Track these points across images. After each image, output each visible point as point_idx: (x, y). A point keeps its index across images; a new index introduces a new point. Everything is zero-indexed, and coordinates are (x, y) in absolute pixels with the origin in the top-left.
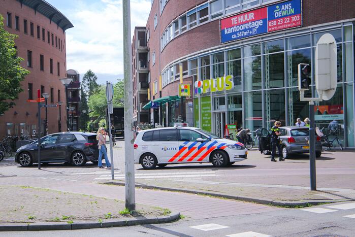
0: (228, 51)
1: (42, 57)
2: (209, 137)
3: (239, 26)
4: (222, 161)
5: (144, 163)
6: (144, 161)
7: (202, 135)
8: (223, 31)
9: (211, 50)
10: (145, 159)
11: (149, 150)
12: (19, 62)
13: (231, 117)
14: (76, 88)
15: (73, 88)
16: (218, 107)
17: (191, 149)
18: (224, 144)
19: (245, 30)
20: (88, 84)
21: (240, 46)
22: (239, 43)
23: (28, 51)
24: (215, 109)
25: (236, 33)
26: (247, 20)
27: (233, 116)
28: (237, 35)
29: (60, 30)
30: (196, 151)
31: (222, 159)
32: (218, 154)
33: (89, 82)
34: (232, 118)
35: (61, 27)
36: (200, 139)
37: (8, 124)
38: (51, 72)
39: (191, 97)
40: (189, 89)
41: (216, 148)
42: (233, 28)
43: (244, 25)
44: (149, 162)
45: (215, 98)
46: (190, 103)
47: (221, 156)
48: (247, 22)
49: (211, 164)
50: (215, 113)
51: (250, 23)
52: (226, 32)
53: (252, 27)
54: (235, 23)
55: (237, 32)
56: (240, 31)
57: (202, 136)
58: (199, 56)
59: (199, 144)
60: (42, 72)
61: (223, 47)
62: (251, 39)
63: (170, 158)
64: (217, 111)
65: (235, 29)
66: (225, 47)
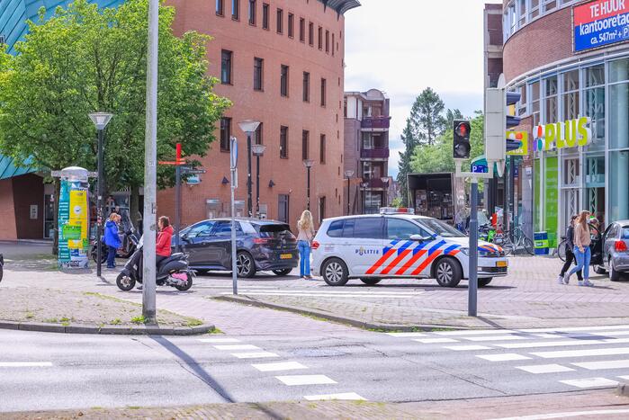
0: (587, 69)
1: (285, 69)
2: (433, 233)
3: (602, 20)
4: (450, 276)
5: (327, 274)
6: (328, 272)
7: (421, 229)
8: (577, 29)
9: (561, 65)
10: (330, 267)
11: (336, 252)
12: (212, 85)
13: (591, 200)
14: (382, 130)
15: (375, 130)
16: (572, 179)
17: (402, 252)
18: (455, 247)
19: (611, 30)
20: (423, 120)
21: (603, 60)
22: (602, 54)
23: (255, 59)
24: (566, 183)
25: (596, 34)
26: (615, 10)
27: (596, 197)
28: (598, 39)
29: (331, 12)
30: (410, 256)
31: (451, 273)
32: (445, 264)
33: (425, 116)
34: (593, 203)
35: (333, 8)
36: (417, 236)
37: (210, 201)
38: (306, 98)
39: (530, 156)
40: (525, 141)
41: (443, 253)
42: (592, 25)
43: (610, 20)
44: (335, 272)
45: (566, 161)
46: (529, 169)
47: (449, 267)
48: (613, 15)
49: (434, 282)
50: (566, 191)
51: (619, 17)
52: (582, 33)
53: (622, 24)
54: (597, 15)
55: (599, 32)
56: (603, 31)
57: (422, 232)
58: (542, 76)
59: (416, 244)
60: (284, 99)
61: (577, 60)
62: (621, 47)
63: (368, 268)
64: (570, 187)
65: (595, 27)
66: (581, 59)
